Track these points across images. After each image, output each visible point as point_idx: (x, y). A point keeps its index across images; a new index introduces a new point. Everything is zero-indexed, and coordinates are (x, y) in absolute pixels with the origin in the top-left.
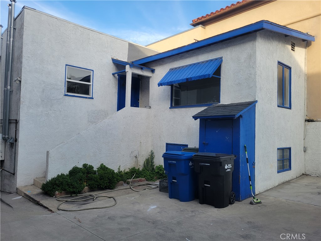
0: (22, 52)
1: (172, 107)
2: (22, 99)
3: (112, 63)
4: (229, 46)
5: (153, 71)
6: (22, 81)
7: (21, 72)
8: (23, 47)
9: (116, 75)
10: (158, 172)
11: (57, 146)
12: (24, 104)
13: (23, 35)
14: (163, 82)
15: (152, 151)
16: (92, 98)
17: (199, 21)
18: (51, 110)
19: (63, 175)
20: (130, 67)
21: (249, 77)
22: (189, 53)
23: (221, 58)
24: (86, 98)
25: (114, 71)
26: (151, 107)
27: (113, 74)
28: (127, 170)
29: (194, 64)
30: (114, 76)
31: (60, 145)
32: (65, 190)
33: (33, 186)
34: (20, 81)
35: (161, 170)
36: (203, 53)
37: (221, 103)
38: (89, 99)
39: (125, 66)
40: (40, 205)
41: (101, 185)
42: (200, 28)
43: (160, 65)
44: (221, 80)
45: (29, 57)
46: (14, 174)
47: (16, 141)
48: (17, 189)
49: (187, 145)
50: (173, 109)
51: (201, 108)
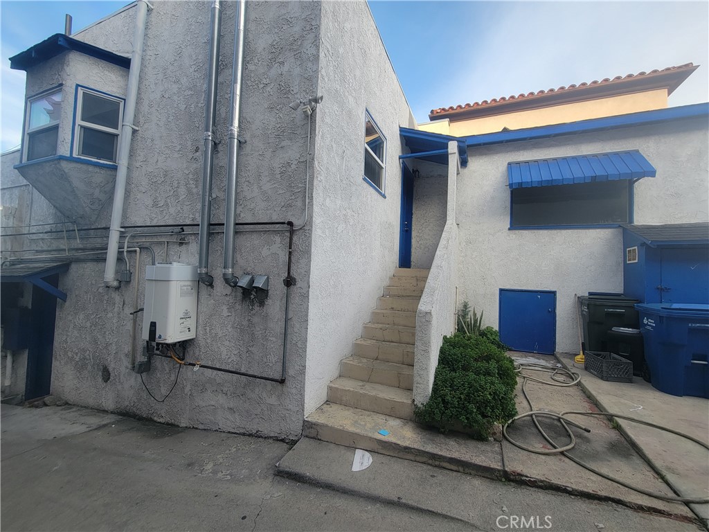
1: (512, 228)
3: (399, 135)
5: (464, 164)
6: (317, 110)
15: (466, 303)
16: (385, 198)
23: (637, 151)
24: (380, 193)
26: (459, 226)
27: (400, 158)
30: (400, 162)
34: (313, 111)
37: (636, 223)
38: (382, 198)
44: (635, 186)
46: (282, 382)
47: (289, 282)
48: (307, 425)
49: (554, 293)
50: (517, 231)
51: (587, 231)
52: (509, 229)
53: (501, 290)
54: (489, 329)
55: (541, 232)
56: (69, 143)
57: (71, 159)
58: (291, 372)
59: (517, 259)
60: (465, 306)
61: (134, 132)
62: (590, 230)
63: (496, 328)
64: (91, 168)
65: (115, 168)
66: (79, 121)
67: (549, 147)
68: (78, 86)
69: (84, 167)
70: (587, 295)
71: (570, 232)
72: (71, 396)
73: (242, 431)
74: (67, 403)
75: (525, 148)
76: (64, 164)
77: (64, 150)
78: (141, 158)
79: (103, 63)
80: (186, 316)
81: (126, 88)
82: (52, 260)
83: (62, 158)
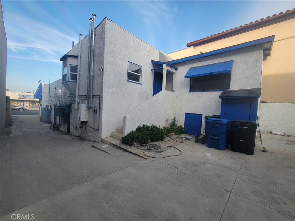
0: (104, 49)
1: (190, 91)
2: (104, 82)
3: (151, 63)
4: (239, 53)
5: (176, 69)
6: (104, 69)
7: (103, 63)
8: (105, 46)
9: (153, 71)
10: (180, 130)
11: (130, 113)
12: (105, 85)
13: (104, 38)
14: (186, 76)
15: (174, 117)
16: (141, 84)
17: (192, 44)
18: (120, 90)
19: (133, 131)
20: (166, 65)
21: (255, 73)
22: (205, 58)
23: (233, 61)
24: (138, 84)
25: (152, 69)
26: (174, 91)
27: (152, 70)
28: (163, 128)
29: (210, 65)
30: (152, 71)
31: (132, 112)
32: (140, 141)
33: (111, 137)
34: (103, 70)
35: (182, 128)
36: (217, 58)
37: (231, 89)
38: (139, 85)
39: (163, 65)
40: (129, 152)
41: (157, 138)
42: (192, 48)
43: (182, 65)
44: (232, 74)
45: (108, 53)
46: (99, 130)
47: (100, 109)
48: (102, 139)
49: (202, 115)
50: (191, 93)
51: (214, 92)
52: (189, 92)
53: (186, 113)
54: (181, 127)
55: (199, 93)
56: (68, 78)
57: (69, 81)
58: (100, 128)
59: (191, 103)
60: (175, 118)
61: (80, 73)
62: (215, 92)
63: (183, 126)
64: (72, 83)
65: (76, 82)
66: (70, 73)
67: (203, 61)
68: (69, 65)
69: (71, 83)
70: (212, 116)
71: (208, 93)
72: (72, 133)
73: (94, 141)
74: (72, 135)
75: (195, 62)
76: (67, 82)
77: (67, 80)
78: (81, 80)
79: (74, 58)
80: (85, 116)
81: (78, 63)
82: (69, 103)
83: (67, 81)
